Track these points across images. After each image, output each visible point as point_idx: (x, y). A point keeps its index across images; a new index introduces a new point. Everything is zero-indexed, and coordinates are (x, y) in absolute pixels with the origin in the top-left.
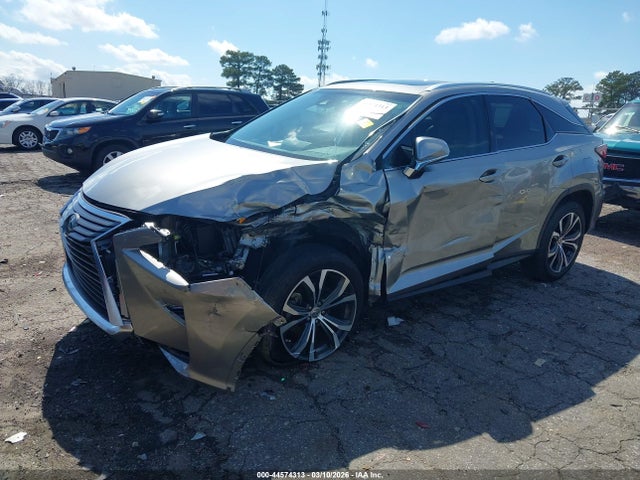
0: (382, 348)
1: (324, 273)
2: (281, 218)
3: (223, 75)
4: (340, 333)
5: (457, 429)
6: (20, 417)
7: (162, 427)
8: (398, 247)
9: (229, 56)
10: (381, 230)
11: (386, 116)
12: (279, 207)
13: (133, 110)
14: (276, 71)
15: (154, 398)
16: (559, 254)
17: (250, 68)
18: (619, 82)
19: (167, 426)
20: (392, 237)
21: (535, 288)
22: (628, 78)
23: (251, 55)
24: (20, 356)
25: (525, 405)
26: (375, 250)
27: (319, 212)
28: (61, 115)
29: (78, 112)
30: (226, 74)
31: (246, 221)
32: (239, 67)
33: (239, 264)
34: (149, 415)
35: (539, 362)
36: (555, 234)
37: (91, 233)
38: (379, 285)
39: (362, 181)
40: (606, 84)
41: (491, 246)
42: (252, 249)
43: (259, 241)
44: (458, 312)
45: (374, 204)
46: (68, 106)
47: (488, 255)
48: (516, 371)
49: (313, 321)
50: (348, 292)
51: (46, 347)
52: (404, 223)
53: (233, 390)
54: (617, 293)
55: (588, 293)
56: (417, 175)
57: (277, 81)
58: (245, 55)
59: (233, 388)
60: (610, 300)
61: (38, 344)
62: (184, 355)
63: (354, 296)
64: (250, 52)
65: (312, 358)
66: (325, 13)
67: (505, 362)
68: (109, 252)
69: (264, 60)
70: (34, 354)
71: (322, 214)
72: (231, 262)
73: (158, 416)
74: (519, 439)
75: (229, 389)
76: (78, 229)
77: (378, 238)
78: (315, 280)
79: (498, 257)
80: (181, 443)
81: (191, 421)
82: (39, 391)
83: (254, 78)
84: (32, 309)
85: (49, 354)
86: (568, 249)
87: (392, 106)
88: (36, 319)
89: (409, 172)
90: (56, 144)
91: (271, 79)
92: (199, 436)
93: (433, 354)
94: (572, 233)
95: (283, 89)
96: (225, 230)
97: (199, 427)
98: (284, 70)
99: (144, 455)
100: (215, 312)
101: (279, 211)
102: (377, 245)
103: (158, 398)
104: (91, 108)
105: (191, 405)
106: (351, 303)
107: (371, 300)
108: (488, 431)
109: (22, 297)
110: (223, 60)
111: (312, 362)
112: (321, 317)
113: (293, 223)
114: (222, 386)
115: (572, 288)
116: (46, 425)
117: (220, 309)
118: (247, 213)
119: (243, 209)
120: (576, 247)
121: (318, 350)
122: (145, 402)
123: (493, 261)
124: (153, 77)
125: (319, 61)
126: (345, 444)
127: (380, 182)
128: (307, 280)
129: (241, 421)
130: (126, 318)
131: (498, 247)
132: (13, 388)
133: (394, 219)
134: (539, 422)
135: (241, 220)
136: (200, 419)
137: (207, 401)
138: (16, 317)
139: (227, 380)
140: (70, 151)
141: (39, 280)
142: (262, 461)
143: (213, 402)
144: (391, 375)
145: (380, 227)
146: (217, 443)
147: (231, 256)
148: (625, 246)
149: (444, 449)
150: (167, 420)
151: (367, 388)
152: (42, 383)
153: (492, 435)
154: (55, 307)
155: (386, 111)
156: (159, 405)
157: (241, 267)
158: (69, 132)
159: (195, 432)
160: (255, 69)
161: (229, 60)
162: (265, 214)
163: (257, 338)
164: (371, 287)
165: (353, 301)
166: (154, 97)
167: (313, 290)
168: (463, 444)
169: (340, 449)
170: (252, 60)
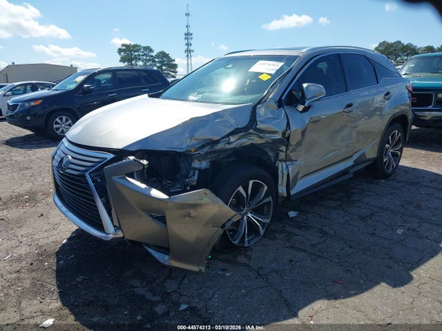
0: (290, 233)
1: (251, 183)
2: (220, 146)
3: (121, 61)
4: (263, 225)
5: (362, 282)
6: (46, 308)
7: (156, 304)
8: (296, 161)
9: (124, 48)
10: (284, 150)
11: (278, 71)
12: (218, 138)
13: (72, 87)
14: (157, 56)
15: (142, 283)
16: (389, 159)
17: (139, 55)
18: (386, 48)
19: (158, 302)
20: (292, 155)
21: (377, 183)
22: (392, 45)
23: (139, 46)
24: (32, 264)
25: (401, 260)
26: (280, 164)
27: (243, 140)
28: (13, 94)
29: (25, 92)
30: (123, 60)
31: (197, 150)
32: (132, 55)
33: (193, 182)
34: (142, 296)
35: (400, 231)
36: (387, 146)
37: (84, 168)
38: (285, 188)
39: (270, 116)
40: (378, 50)
41: (351, 156)
42: (200, 170)
43: (204, 164)
44: (333, 204)
45: (281, 132)
46: (17, 88)
47: (350, 163)
48: (387, 239)
49: (245, 218)
50: (267, 195)
51: (49, 256)
52: (299, 144)
53: (203, 271)
54: (431, 182)
55: (413, 184)
56: (306, 110)
57: (159, 62)
58: (135, 46)
59: (203, 269)
60: (429, 187)
61: (42, 254)
62: (165, 250)
63: (271, 198)
64: (138, 44)
65: (246, 244)
66: (187, 15)
67: (377, 234)
68: (99, 180)
69: (149, 49)
70: (43, 261)
71: (246, 141)
72: (187, 180)
73: (149, 296)
74: (406, 284)
75: (201, 270)
76: (71, 166)
77: (282, 156)
78: (246, 189)
79: (356, 163)
80: (172, 314)
81: (174, 297)
82: (54, 288)
83: (143, 61)
84: (31, 231)
85: (53, 261)
86: (394, 155)
87: (281, 64)
88: (34, 237)
89: (301, 108)
90: (16, 114)
91: (154, 61)
92: (184, 307)
93: (327, 233)
94: (397, 144)
95: (164, 68)
96: (180, 158)
97: (182, 300)
98: (163, 55)
99: (148, 325)
100: (189, 215)
101: (217, 142)
102: (281, 161)
103: (145, 283)
104: (34, 88)
105: (171, 286)
106: (268, 203)
107: (280, 200)
108: (383, 281)
109: (20, 223)
110: (120, 51)
111: (247, 247)
112: (250, 215)
113: (227, 149)
114: (195, 268)
115: (401, 182)
116: (67, 311)
117: (193, 213)
118: (197, 145)
119: (193, 142)
120: (399, 153)
121: (250, 238)
122: (136, 287)
123: (353, 166)
124: (72, 66)
125: (186, 47)
126: (290, 301)
127: (282, 117)
128: (241, 189)
129: (211, 293)
130: (117, 228)
131: (355, 157)
132: (33, 287)
133: (293, 142)
134: (414, 271)
135: (193, 149)
136: (181, 295)
137: (181, 282)
138: (20, 237)
139: (199, 265)
140: (29, 118)
141: (28, 209)
142: (236, 319)
143: (186, 282)
144: (304, 251)
145: (283, 148)
146: (199, 310)
147: (187, 177)
148: (423, 152)
149: (358, 296)
150: (157, 298)
151: (291, 261)
152: (54, 281)
153: (387, 283)
154: (46, 227)
155: (278, 68)
156: (147, 288)
157: (194, 183)
158: (27, 105)
159: (180, 304)
160: (143, 55)
161: (124, 51)
162: (208, 144)
163: (221, 231)
164: (280, 191)
165: (270, 202)
166: (86, 76)
167: (245, 195)
168: (370, 291)
169: (288, 305)
170: (140, 49)
